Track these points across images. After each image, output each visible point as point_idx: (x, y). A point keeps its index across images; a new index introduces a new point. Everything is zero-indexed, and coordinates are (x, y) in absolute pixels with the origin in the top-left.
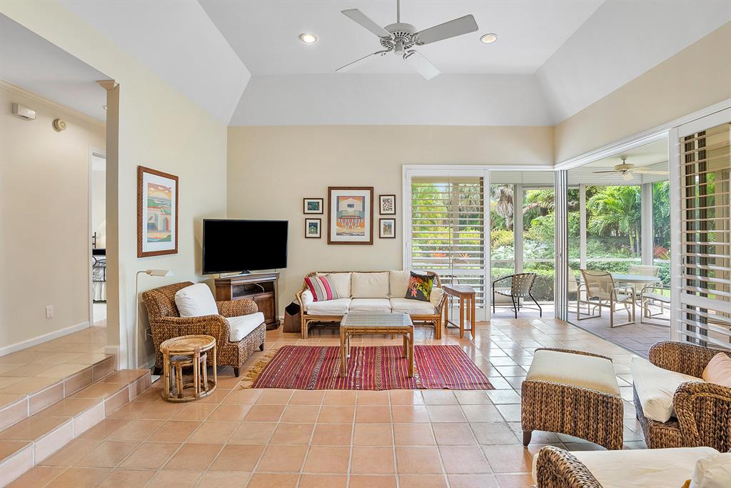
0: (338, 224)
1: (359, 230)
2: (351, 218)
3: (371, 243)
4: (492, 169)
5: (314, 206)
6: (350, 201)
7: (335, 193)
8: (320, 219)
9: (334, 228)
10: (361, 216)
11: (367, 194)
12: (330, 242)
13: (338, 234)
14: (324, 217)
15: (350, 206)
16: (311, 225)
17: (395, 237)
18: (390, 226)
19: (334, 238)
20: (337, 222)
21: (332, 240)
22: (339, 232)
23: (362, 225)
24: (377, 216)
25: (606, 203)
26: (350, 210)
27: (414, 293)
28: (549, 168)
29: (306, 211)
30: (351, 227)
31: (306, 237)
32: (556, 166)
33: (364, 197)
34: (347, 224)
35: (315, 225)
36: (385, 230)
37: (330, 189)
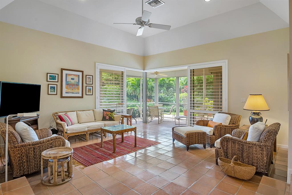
0: (66, 88)
1: (77, 91)
2: (73, 85)
3: (82, 97)
4: (127, 69)
5: (53, 78)
6: (73, 77)
7: (65, 72)
8: (57, 85)
9: (64, 90)
10: (78, 84)
11: (80, 74)
12: (62, 97)
13: (66, 93)
14: (59, 84)
15: (72, 79)
16: (51, 87)
17: (92, 95)
18: (90, 90)
19: (64, 95)
20: (66, 86)
21: (63, 96)
22: (67, 91)
23: (78, 89)
24: (85, 85)
25: (132, 83)
26: (72, 81)
27: (107, 118)
28: (142, 71)
29: (49, 80)
30: (73, 89)
31: (48, 94)
32: (145, 70)
33: (79, 75)
34: (71, 88)
35: (54, 88)
36: (88, 91)
37: (62, 70)
